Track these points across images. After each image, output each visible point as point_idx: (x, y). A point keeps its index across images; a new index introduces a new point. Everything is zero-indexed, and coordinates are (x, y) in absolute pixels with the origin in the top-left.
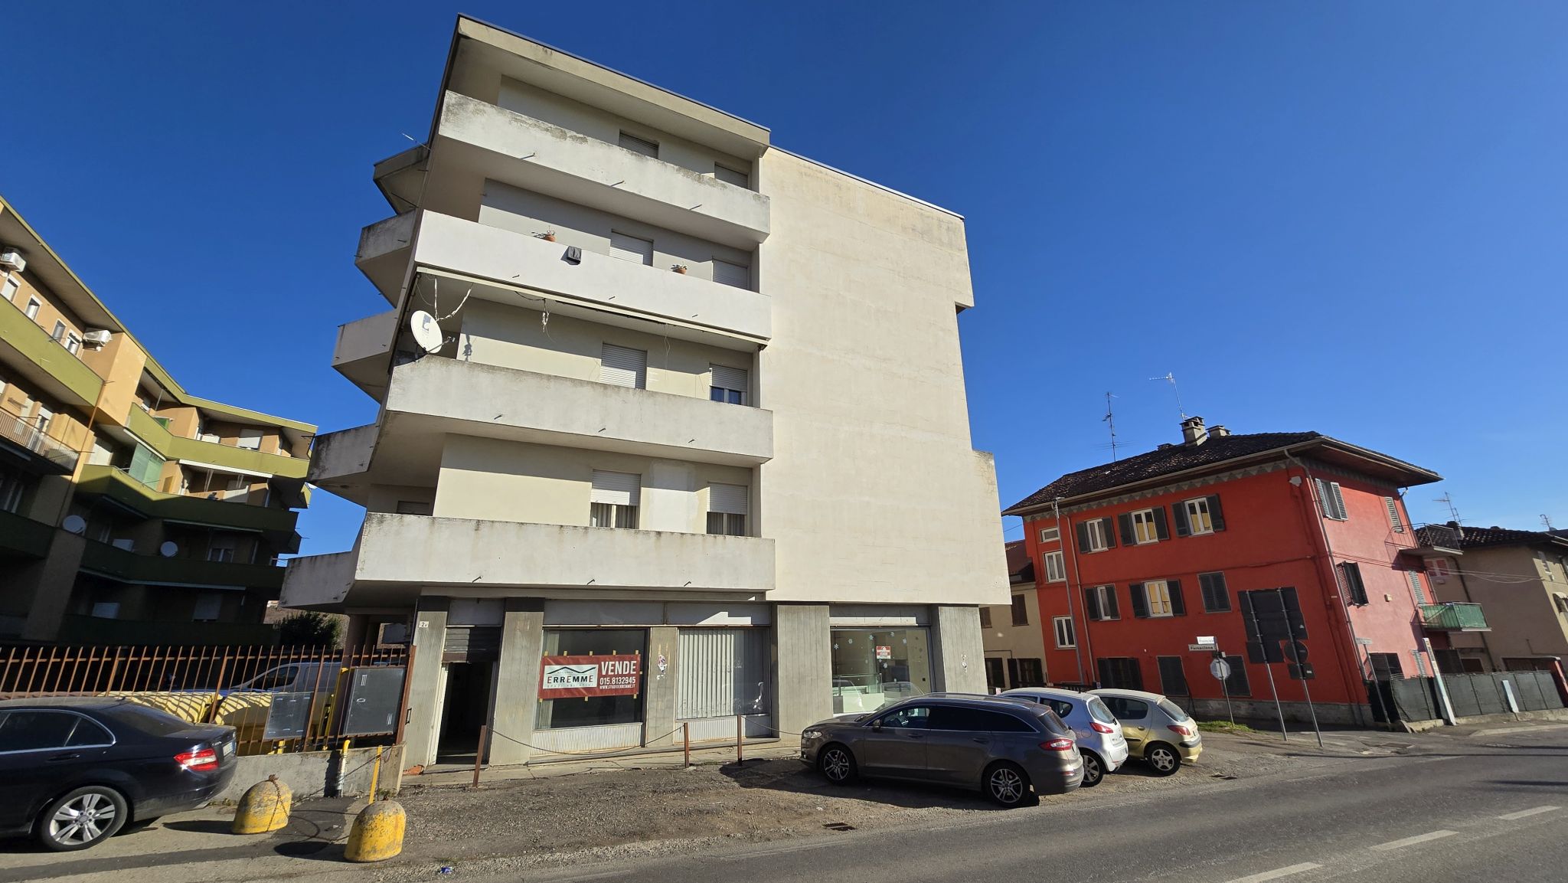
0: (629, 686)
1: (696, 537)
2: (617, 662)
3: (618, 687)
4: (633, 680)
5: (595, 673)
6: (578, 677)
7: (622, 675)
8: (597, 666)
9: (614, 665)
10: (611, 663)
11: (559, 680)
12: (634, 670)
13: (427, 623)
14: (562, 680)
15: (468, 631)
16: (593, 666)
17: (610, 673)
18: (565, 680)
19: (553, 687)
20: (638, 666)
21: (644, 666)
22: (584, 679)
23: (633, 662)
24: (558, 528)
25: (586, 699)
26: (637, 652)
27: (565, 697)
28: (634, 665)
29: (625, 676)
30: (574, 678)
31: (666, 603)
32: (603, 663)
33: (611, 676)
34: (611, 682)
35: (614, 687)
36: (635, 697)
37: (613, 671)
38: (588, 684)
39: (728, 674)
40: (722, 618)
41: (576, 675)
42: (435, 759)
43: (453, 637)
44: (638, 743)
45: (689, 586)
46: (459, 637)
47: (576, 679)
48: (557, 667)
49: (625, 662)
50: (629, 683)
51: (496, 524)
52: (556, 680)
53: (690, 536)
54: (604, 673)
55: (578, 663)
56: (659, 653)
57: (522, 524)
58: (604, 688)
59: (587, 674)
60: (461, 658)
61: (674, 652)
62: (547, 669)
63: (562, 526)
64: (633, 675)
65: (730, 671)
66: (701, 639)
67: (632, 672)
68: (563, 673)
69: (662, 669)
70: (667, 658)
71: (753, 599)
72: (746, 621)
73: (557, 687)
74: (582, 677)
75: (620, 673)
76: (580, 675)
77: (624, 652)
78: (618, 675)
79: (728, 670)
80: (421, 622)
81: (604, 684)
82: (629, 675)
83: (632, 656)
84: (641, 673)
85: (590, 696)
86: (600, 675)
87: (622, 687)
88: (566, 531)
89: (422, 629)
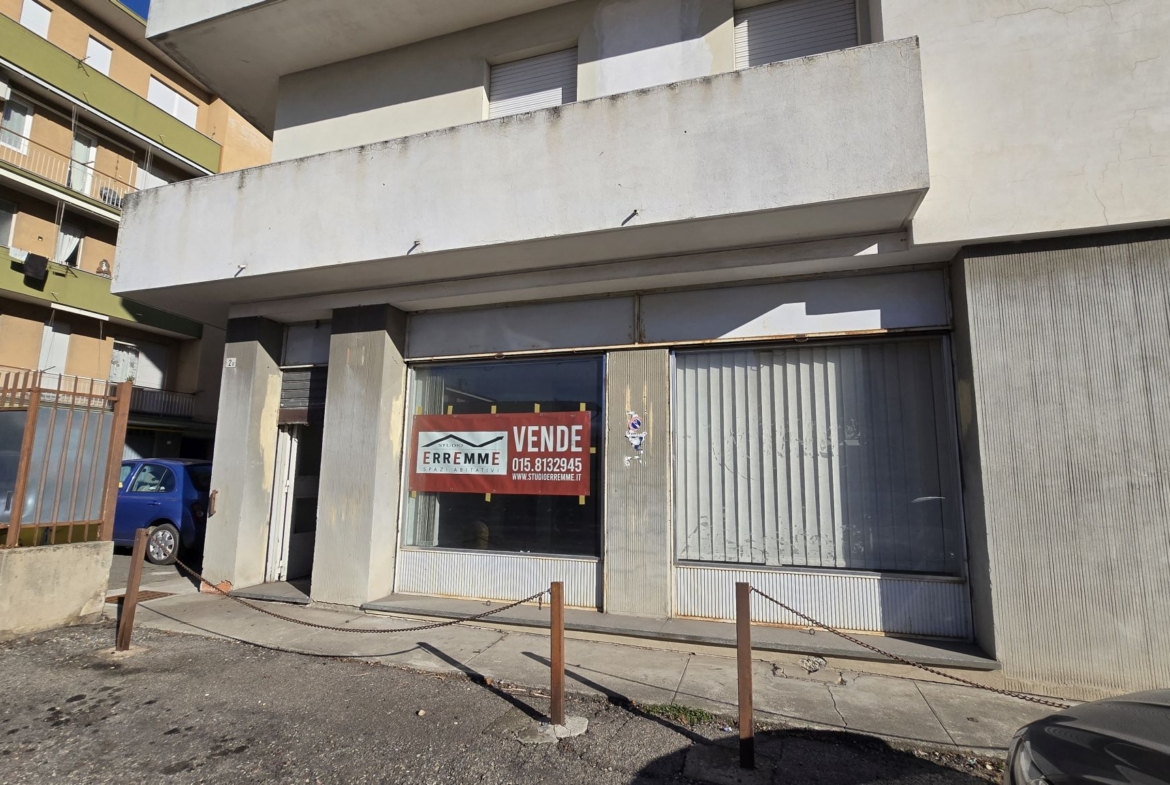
0: (569, 477)
1: (650, 97)
2: (544, 429)
3: (546, 477)
4: (576, 465)
5: (501, 447)
6: (473, 455)
7: (555, 454)
8: (505, 434)
9: (537, 434)
10: (531, 429)
11: (441, 459)
12: (578, 444)
13: (234, 360)
14: (447, 458)
15: (308, 375)
16: (498, 434)
17: (531, 449)
18: (452, 459)
19: (432, 472)
20: (588, 436)
21: (596, 438)
22: (484, 459)
23: (575, 428)
24: (354, 155)
25: (488, 498)
26: (583, 407)
27: (452, 490)
28: (578, 433)
29: (561, 455)
30: (466, 455)
31: (639, 295)
32: (515, 429)
33: (533, 456)
34: (533, 466)
35: (538, 477)
36: (582, 501)
37: (536, 444)
38: (489, 469)
39: (822, 462)
40: (788, 319)
41: (470, 450)
42: (284, 574)
43: (292, 385)
44: (592, 601)
45: (635, 222)
46: (298, 385)
47: (469, 459)
48: (438, 435)
49: (559, 428)
50: (568, 471)
51: (267, 171)
52: (436, 458)
53: (635, 99)
54: (519, 448)
55: (471, 428)
56: (628, 407)
57: (302, 160)
58: (519, 477)
59: (489, 449)
60: (301, 418)
61: (662, 404)
62: (425, 437)
63: (362, 147)
64: (576, 455)
65: (830, 455)
66: (739, 376)
67: (574, 449)
68: (448, 447)
69: (636, 442)
70: (646, 418)
71: (873, 250)
72: (868, 321)
73: (438, 472)
74: (480, 455)
75: (551, 449)
76: (476, 451)
77: (560, 407)
78: (546, 454)
79: (821, 448)
80: (228, 359)
81: (519, 471)
82: (568, 455)
83: (573, 415)
84: (593, 450)
85: (494, 491)
86: (512, 453)
87: (554, 477)
88: (368, 153)
89: (229, 369)
